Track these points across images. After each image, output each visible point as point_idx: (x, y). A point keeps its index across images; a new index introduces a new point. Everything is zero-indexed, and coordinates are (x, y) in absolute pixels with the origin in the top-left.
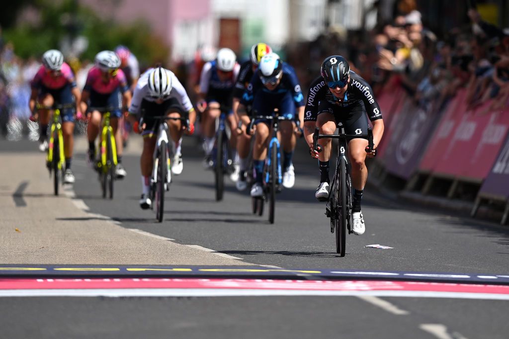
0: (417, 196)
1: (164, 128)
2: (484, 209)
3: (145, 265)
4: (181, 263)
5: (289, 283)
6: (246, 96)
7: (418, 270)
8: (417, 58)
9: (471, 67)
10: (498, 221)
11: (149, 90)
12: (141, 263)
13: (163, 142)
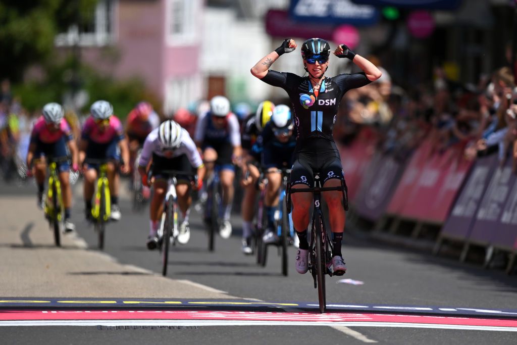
0: (385, 237)
1: (173, 183)
2: (445, 249)
3: (139, 299)
4: (173, 297)
5: (269, 315)
6: (255, 148)
7: (386, 303)
8: (386, 113)
9: (434, 120)
10: (457, 258)
11: (159, 142)
12: (136, 297)
13: (171, 196)
